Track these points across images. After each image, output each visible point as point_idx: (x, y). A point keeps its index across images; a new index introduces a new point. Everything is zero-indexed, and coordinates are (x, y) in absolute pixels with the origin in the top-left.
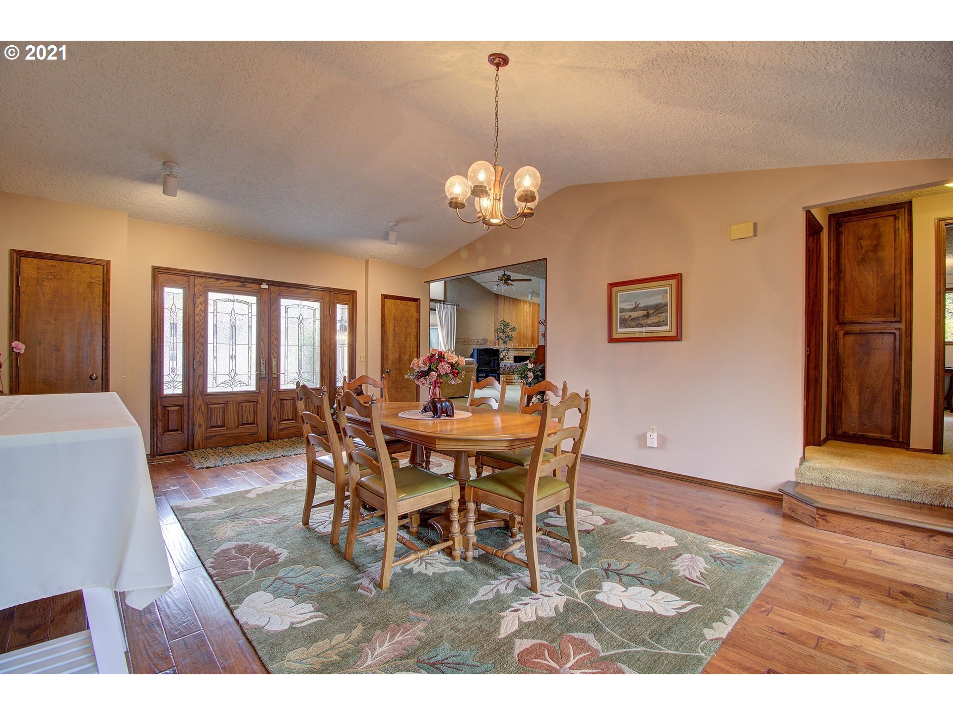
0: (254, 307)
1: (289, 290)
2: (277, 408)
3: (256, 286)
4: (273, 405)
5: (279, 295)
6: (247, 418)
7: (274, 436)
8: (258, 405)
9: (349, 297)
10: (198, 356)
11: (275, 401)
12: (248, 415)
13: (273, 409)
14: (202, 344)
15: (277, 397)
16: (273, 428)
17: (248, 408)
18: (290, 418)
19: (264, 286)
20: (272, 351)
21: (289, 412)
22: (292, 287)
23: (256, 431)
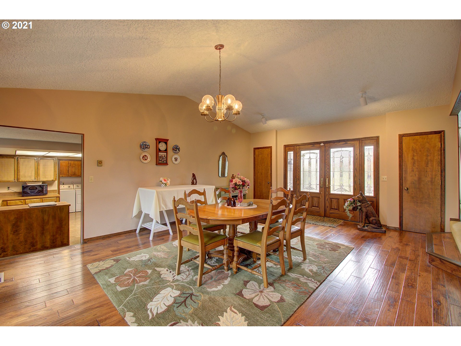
0: (318, 155)
1: (334, 144)
2: (328, 202)
3: (318, 145)
4: (327, 200)
5: (329, 147)
6: (315, 204)
7: (327, 215)
8: (320, 199)
9: (375, 141)
10: (297, 176)
11: (328, 198)
12: (316, 203)
13: (327, 202)
14: (299, 172)
15: (329, 197)
16: (327, 211)
17: (315, 199)
18: (335, 208)
19: (322, 144)
20: (326, 175)
21: (335, 205)
22: (336, 142)
23: (319, 211)
